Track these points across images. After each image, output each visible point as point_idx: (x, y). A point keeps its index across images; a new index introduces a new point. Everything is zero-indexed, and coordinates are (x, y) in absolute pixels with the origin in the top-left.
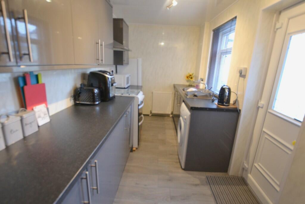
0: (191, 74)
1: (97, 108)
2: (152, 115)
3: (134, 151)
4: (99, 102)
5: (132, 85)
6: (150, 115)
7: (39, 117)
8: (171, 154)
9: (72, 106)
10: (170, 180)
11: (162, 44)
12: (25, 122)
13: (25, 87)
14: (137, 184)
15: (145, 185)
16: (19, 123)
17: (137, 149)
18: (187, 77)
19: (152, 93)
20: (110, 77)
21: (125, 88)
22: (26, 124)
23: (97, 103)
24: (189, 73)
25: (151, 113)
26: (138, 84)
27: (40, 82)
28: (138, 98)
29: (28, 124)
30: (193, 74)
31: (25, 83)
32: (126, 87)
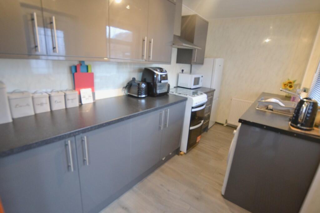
0: (291, 80)
1: (143, 101)
2: (227, 126)
3: (181, 155)
4: (146, 95)
5: (204, 86)
6: (224, 125)
7: (84, 97)
8: (220, 174)
9: (124, 96)
10: (197, 199)
11: (267, 40)
12: (68, 97)
13: (75, 74)
14: (162, 185)
15: (169, 191)
16: (63, 97)
17: (185, 153)
18: (285, 85)
19: (231, 100)
20: (160, 74)
21: (190, 89)
22: (68, 100)
23: (144, 96)
24: (289, 80)
25: (226, 122)
26: (211, 87)
27: (89, 71)
28: (192, 100)
29: (70, 100)
30: (294, 81)
31: (76, 71)
32: (192, 88)
